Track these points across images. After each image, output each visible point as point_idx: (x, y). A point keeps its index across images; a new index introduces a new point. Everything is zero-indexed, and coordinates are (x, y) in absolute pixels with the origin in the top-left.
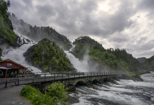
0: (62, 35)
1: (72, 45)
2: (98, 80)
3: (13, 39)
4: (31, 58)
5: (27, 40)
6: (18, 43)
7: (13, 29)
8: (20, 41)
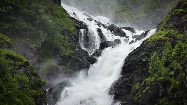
3: (67, 37)
5: (112, 28)
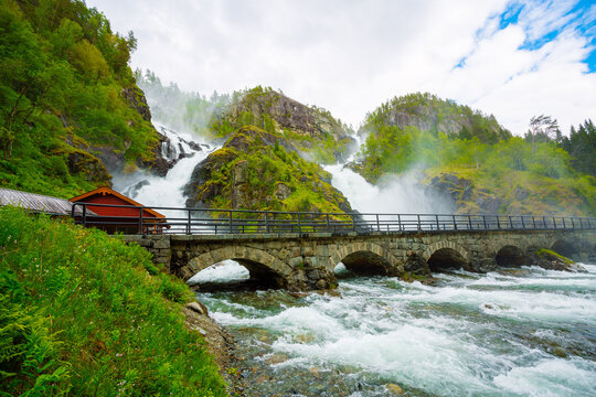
0: (310, 107)
1: (354, 140)
2: (465, 255)
4: (204, 201)
5: (191, 144)
6: (165, 157)
7: (150, 117)
8: (169, 151)
